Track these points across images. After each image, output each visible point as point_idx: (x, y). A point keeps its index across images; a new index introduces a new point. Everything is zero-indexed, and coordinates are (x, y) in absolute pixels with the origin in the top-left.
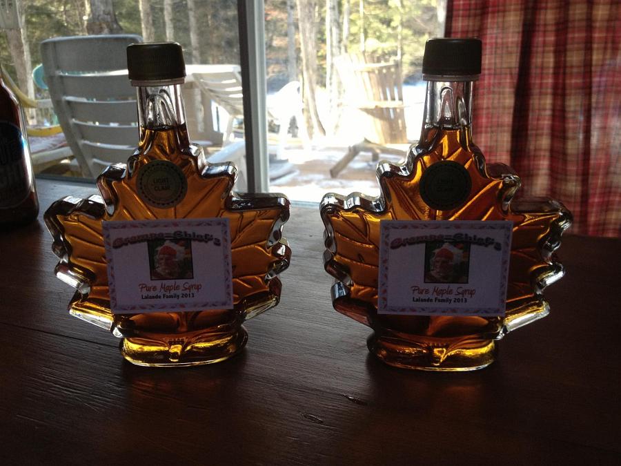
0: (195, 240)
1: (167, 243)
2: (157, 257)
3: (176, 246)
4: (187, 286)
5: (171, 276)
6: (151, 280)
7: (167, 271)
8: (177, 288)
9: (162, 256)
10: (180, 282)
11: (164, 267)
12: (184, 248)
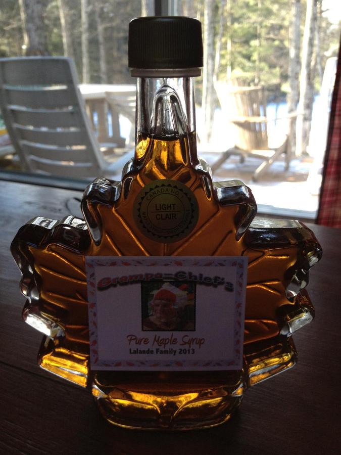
0: (201, 283)
1: (166, 286)
2: (151, 302)
3: (177, 289)
4: (186, 339)
5: (168, 326)
6: (143, 330)
7: (162, 320)
8: (174, 341)
9: (157, 302)
10: (178, 335)
11: (158, 315)
12: (186, 292)
